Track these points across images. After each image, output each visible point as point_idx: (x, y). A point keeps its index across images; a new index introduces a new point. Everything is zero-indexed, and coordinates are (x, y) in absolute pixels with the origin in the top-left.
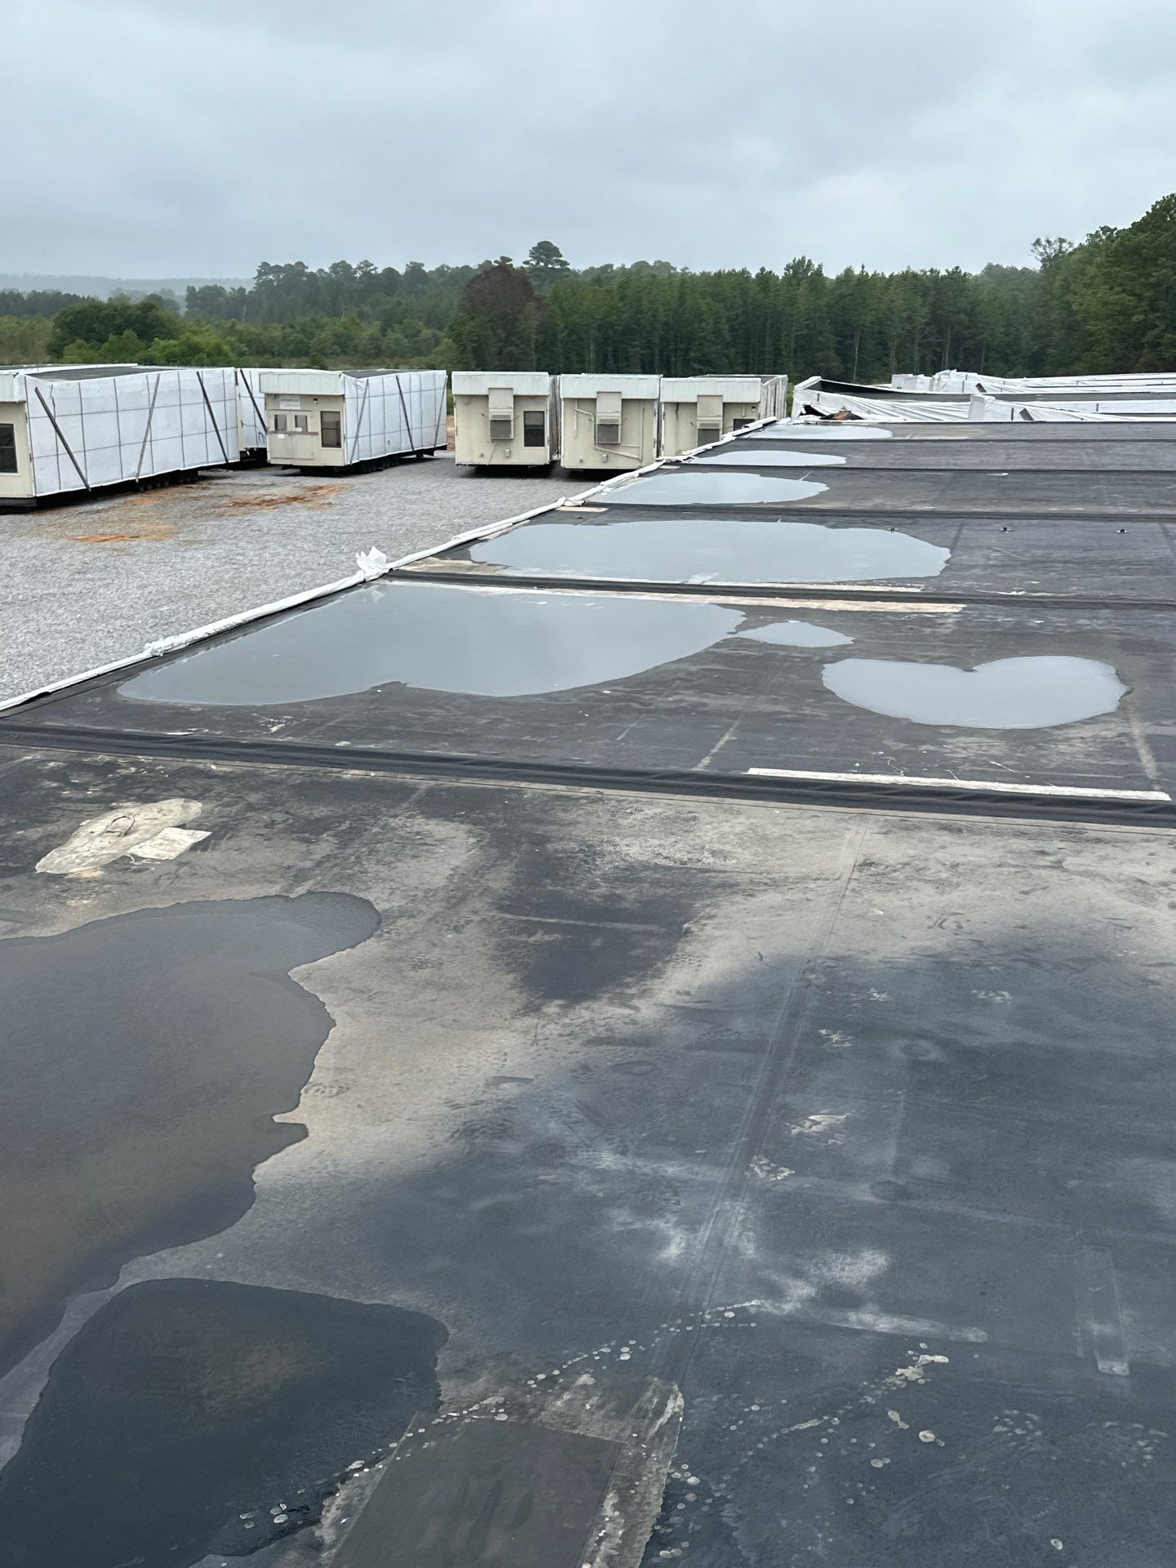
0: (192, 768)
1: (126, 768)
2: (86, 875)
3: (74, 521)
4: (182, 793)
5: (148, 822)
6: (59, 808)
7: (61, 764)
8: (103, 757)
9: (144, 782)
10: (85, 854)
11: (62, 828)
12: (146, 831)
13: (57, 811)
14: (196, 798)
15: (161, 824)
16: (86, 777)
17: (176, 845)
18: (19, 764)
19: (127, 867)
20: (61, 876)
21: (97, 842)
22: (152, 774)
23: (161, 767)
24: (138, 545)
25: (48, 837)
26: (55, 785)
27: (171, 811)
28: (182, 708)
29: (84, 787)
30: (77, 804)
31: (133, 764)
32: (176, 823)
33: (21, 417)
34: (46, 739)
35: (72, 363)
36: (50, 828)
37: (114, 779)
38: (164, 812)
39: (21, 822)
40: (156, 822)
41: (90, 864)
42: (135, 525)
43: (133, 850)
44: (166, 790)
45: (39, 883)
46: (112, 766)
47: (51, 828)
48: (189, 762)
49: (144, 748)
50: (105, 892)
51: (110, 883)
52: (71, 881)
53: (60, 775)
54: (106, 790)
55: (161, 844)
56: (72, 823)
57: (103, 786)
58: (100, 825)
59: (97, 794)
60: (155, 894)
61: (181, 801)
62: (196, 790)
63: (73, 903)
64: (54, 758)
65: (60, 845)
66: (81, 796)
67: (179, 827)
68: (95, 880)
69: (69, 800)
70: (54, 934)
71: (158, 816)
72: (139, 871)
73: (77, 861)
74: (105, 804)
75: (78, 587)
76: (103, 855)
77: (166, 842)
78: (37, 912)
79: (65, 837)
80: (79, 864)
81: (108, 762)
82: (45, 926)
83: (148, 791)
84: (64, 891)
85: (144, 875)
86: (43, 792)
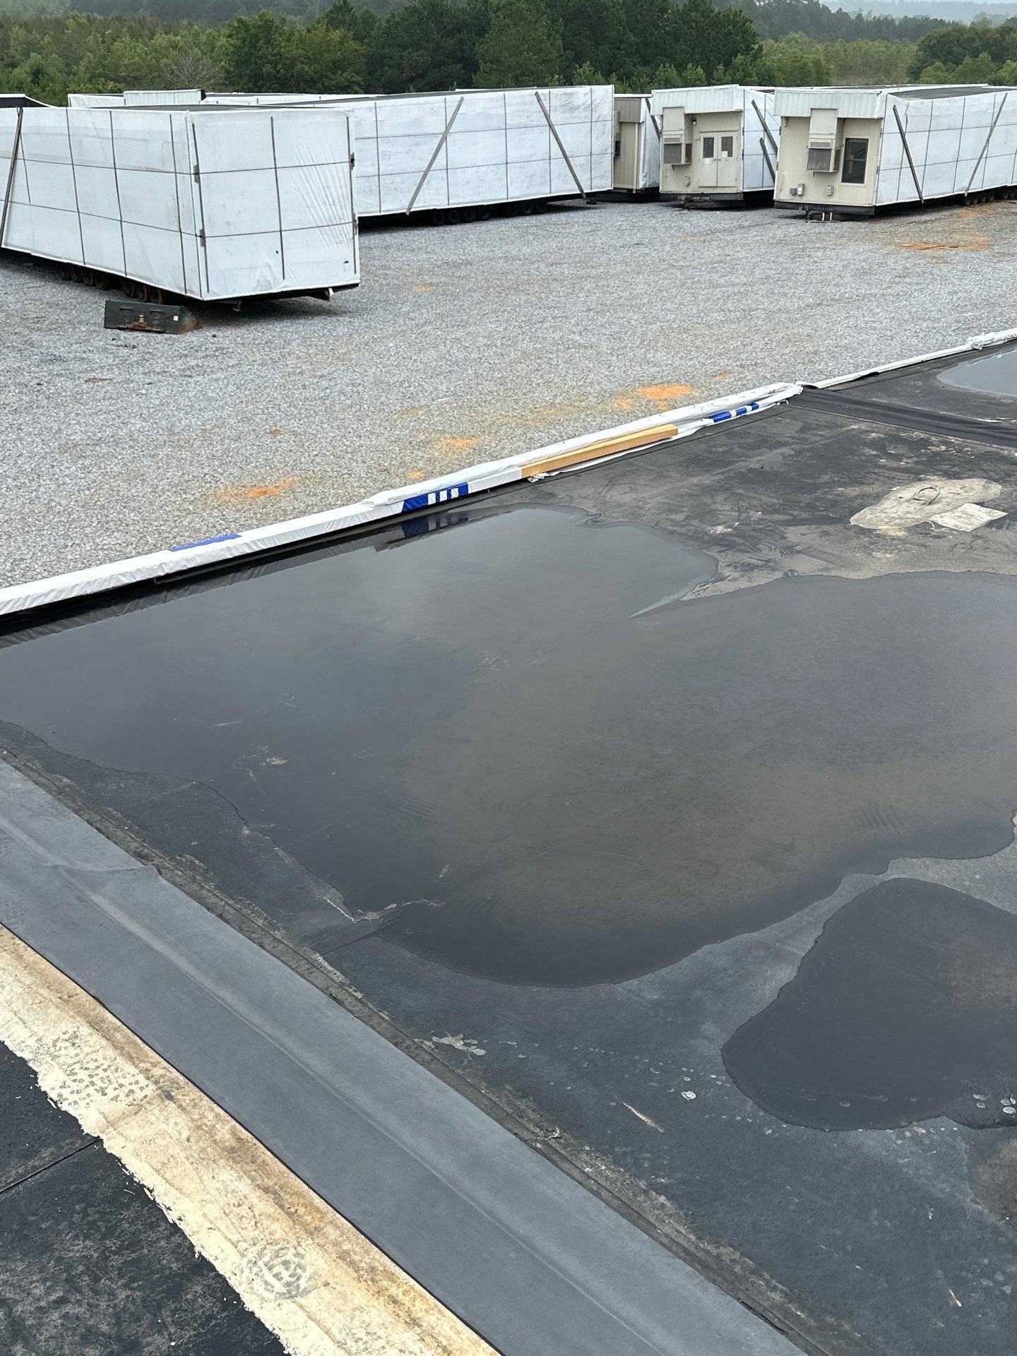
0: (997, 453)
1: (938, 446)
2: (892, 533)
3: (903, 229)
4: (984, 474)
5: (950, 495)
6: (876, 473)
7: (882, 436)
8: (918, 434)
9: (951, 460)
10: (893, 515)
11: (875, 490)
12: (948, 504)
13: (873, 476)
14: (996, 481)
15: (962, 499)
16: (902, 450)
17: (973, 519)
18: (847, 431)
19: (927, 532)
20: (870, 531)
21: (904, 507)
22: (959, 454)
23: (969, 449)
24: (956, 254)
25: (863, 496)
26: (874, 453)
27: (972, 489)
28: (994, 398)
29: (898, 458)
30: (890, 472)
31: (944, 443)
32: (976, 501)
33: (877, 133)
34: (873, 413)
35: (927, 83)
36: (865, 489)
37: (925, 455)
38: (966, 489)
39: (842, 480)
40: (958, 497)
41: (895, 524)
42: (957, 236)
43: (933, 518)
44: (970, 470)
45: (851, 533)
46: (925, 443)
47: (867, 489)
48: (995, 448)
49: (955, 430)
50: (905, 550)
51: (911, 543)
52: (878, 536)
53: (880, 445)
54: (917, 463)
55: (960, 517)
56: (885, 488)
57: (915, 459)
58: (908, 493)
59: (909, 465)
60: (949, 559)
61: (983, 482)
62: (997, 473)
63: (879, 555)
64: (876, 430)
65: (872, 504)
66: (895, 465)
67: (978, 504)
68: (899, 539)
69: (884, 467)
70: (861, 578)
71: (960, 491)
72: (938, 537)
73: (886, 520)
74: (915, 475)
75: (898, 289)
76: (907, 518)
77: (965, 516)
78: (848, 558)
79: (878, 498)
80: (887, 523)
81: (922, 439)
82: (853, 570)
83: (955, 468)
84: (872, 544)
85: (941, 542)
86: (864, 458)
